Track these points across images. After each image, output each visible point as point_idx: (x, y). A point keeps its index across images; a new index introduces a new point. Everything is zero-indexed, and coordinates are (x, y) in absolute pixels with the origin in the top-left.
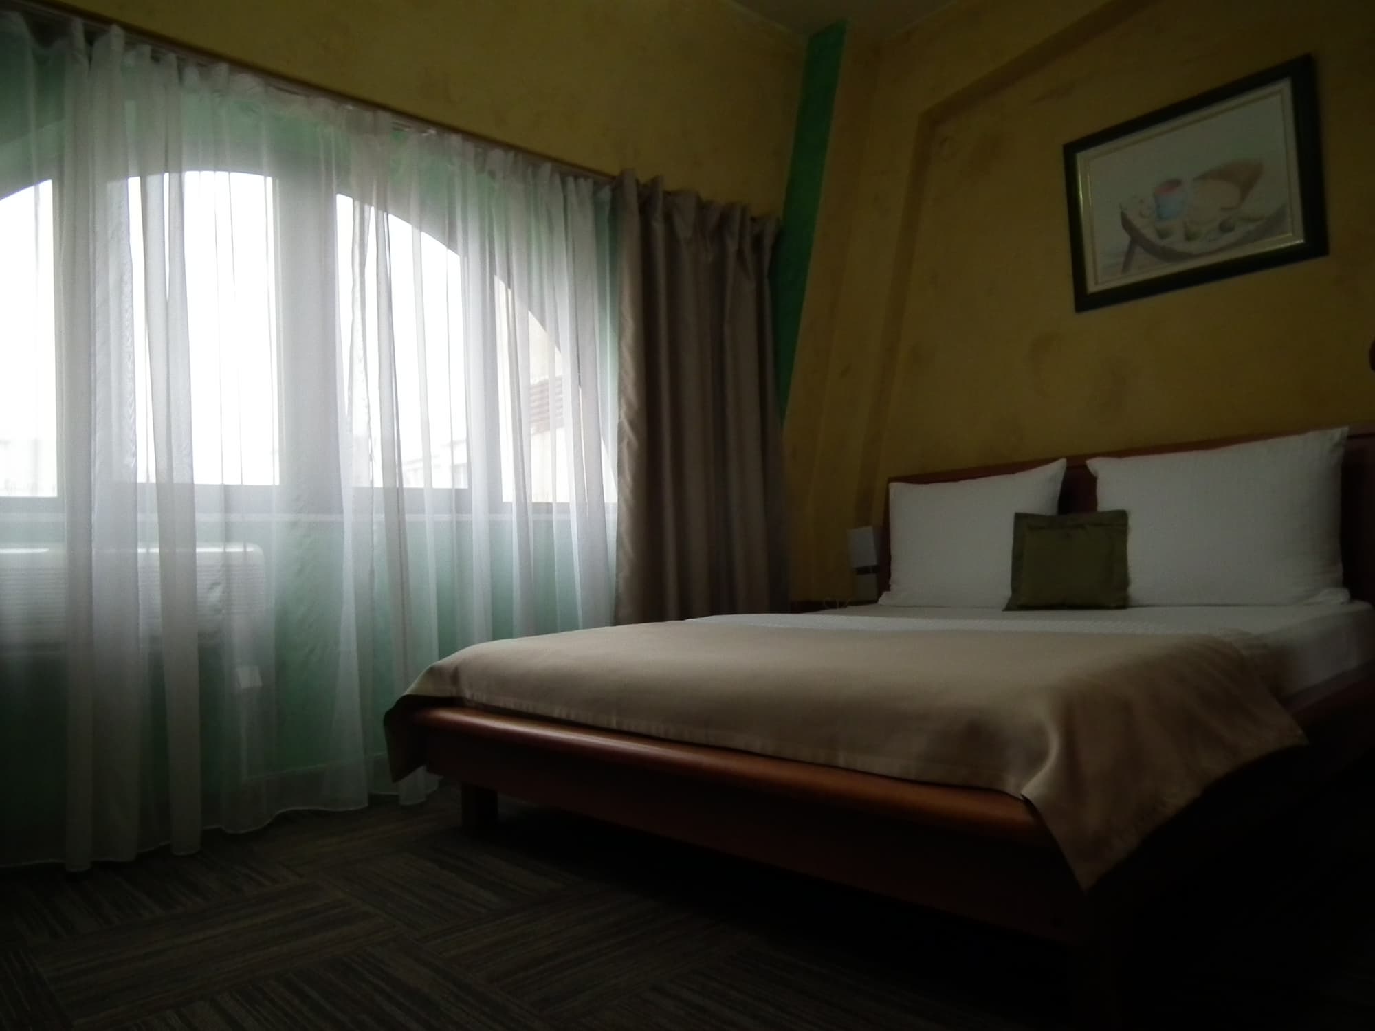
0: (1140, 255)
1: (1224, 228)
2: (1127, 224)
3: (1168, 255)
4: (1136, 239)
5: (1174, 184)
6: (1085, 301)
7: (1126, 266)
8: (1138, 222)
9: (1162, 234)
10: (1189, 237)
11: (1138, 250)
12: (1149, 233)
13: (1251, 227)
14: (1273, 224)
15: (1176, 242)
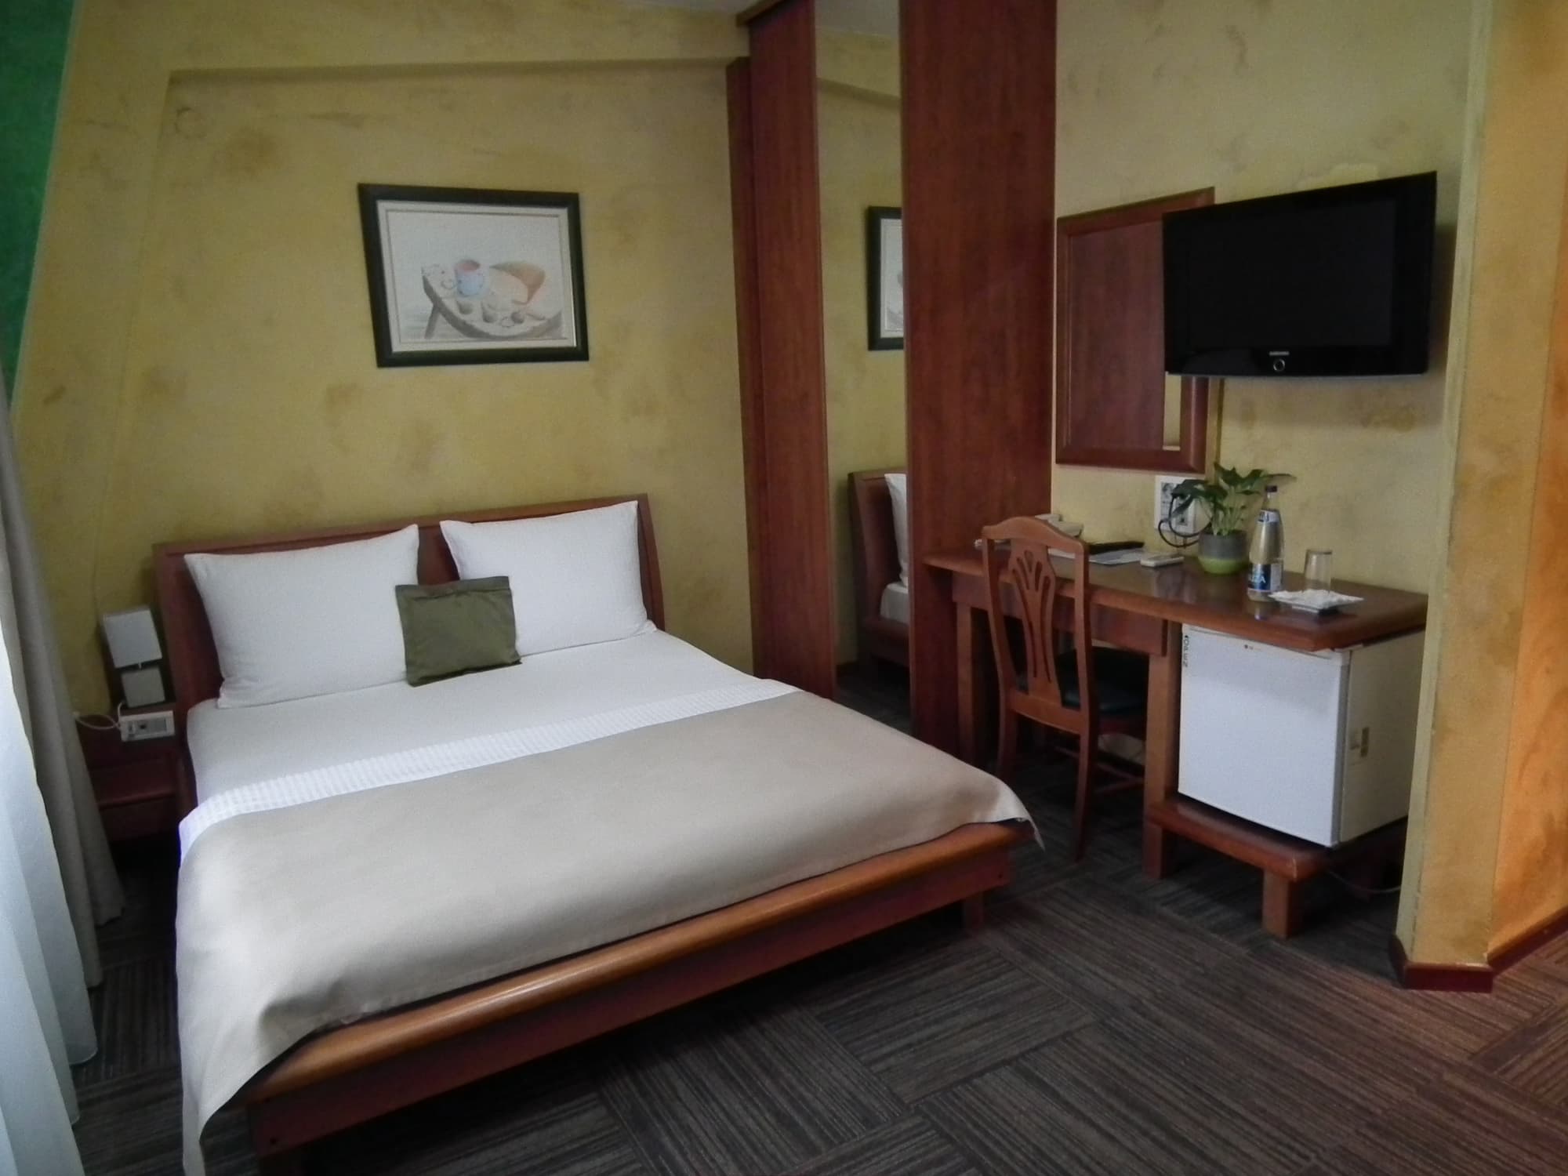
0: (441, 322)
1: (516, 319)
2: (429, 290)
3: (469, 331)
4: (438, 307)
5: (473, 265)
6: (386, 357)
7: (429, 331)
8: (440, 292)
9: (464, 310)
10: (487, 319)
11: (441, 318)
12: (451, 304)
13: (537, 324)
14: (553, 325)
15: (475, 320)
